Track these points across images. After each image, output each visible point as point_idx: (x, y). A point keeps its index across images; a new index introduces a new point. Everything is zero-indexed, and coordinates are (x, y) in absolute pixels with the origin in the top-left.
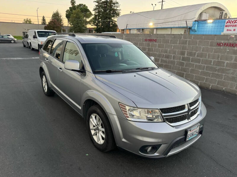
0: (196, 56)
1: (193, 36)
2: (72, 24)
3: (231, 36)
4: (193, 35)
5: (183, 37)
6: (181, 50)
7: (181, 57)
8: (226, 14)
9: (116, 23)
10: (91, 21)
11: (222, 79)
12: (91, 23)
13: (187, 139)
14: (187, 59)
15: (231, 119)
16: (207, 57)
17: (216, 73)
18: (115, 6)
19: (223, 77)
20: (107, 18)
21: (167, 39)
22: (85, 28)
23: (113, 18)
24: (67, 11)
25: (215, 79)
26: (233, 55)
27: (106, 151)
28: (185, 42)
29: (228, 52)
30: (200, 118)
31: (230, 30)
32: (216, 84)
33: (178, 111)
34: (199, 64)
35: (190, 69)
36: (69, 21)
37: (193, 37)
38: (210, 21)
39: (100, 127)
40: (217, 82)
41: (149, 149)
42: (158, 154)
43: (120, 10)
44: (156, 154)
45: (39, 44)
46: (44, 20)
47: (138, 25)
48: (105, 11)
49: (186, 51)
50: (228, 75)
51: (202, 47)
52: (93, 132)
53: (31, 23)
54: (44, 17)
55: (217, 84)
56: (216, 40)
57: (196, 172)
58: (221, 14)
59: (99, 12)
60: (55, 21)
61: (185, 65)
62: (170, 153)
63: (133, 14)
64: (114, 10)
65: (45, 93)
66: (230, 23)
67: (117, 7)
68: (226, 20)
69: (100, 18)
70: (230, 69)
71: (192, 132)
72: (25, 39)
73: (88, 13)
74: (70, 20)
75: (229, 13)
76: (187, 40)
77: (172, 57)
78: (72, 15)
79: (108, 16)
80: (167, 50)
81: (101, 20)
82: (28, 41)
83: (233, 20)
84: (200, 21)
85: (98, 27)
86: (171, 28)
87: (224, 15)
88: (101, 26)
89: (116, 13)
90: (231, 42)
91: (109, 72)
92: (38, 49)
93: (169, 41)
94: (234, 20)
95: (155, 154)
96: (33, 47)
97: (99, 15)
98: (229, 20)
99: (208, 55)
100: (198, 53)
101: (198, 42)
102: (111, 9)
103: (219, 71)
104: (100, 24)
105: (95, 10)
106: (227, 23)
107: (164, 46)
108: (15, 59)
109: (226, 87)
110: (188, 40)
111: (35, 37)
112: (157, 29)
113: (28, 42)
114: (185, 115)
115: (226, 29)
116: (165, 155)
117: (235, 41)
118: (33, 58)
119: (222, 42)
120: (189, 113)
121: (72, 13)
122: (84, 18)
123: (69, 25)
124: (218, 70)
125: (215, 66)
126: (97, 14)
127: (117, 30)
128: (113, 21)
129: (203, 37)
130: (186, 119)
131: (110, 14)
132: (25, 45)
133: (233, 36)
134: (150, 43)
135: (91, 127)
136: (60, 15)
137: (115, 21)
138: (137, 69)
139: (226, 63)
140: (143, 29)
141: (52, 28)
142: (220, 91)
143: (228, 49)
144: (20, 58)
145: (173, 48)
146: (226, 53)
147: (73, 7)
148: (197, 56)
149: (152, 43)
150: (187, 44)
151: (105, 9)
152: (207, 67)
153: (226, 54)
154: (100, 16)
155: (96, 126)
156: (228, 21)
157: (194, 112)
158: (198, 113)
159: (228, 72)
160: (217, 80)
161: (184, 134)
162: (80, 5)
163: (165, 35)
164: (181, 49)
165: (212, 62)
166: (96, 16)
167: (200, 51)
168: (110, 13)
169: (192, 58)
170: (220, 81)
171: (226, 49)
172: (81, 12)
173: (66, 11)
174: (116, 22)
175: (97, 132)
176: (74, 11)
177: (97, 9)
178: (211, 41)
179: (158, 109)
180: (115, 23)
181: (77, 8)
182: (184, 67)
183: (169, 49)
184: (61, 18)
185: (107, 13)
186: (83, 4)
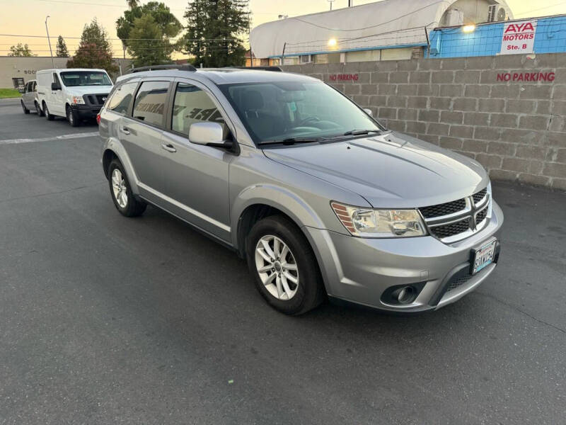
0: (451, 107)
1: (442, 62)
2: (133, 52)
3: (528, 56)
4: (441, 59)
5: (418, 65)
6: (415, 94)
7: (416, 112)
8: (502, 11)
9: (242, 44)
10: (180, 43)
11: (512, 155)
12: (181, 49)
13: (475, 271)
14: (432, 116)
15: (544, 234)
16: (477, 107)
17: (499, 141)
18: (236, 5)
19: (516, 150)
20: (219, 33)
21: (382, 72)
22: (167, 61)
23: (233, 34)
24: (119, 22)
25: (497, 155)
26: (533, 100)
27: (304, 311)
28: (424, 78)
29: (523, 94)
30: (493, 227)
31: (516, 47)
32: (501, 166)
33: (454, 212)
34: (460, 125)
35: (439, 138)
36: (125, 44)
37: (443, 65)
38: (469, 29)
39: (283, 263)
40: (502, 162)
41: (402, 294)
42: (419, 304)
43: (250, 13)
44: (416, 304)
45: (67, 104)
46: (62, 46)
47: (312, 44)
48: (214, 17)
49: (428, 97)
50: (524, 144)
51: (464, 86)
52: (264, 278)
53: (29, 56)
54: (60, 39)
55: (503, 166)
56: (496, 67)
57: (495, 338)
58: (491, 12)
59: (198, 20)
60: (93, 47)
61: (427, 129)
62: (443, 302)
63: (284, 21)
64: (236, 14)
65: (120, 212)
66: (514, 30)
67: (242, 6)
68: (505, 24)
69: (202, 35)
70: (529, 132)
71: (482, 255)
72: (27, 93)
73: (172, 23)
74: (128, 44)
75: (509, 9)
76: (429, 73)
77: (397, 113)
78: (133, 30)
79: (222, 29)
80: (385, 97)
81: (206, 38)
82: (36, 99)
83: (520, 24)
84: (446, 30)
85: (198, 56)
86: (381, 50)
87: (498, 14)
88: (207, 53)
89: (240, 22)
90: (528, 69)
91: (290, 143)
92: (65, 116)
93: (387, 76)
94: (524, 22)
95: (413, 303)
96: (51, 113)
97: (199, 28)
98: (511, 24)
99: (477, 103)
100: (455, 101)
101: (454, 75)
102: (228, 12)
103: (504, 136)
104: (203, 49)
105: (188, 15)
106: (508, 30)
107: (376, 88)
108: (16, 141)
109: (523, 171)
110: (431, 71)
111: (56, 87)
112: (346, 53)
113: (36, 102)
114: (467, 219)
115: (505, 44)
116: (433, 305)
117: (538, 67)
118: (60, 137)
119: (509, 72)
120: (473, 216)
121: (133, 26)
122: (164, 37)
123: (128, 56)
124: (504, 134)
125: (496, 128)
126: (194, 25)
127: (245, 62)
128: (235, 41)
129: (466, 62)
130: (467, 228)
131: (226, 25)
132: (28, 109)
133: (533, 57)
134: (344, 84)
135: (260, 266)
136: (102, 33)
137: (240, 41)
138: (345, 135)
139: (519, 119)
140: (313, 56)
141: (87, 65)
142: (510, 181)
143: (522, 86)
144: (27, 140)
145: (398, 93)
146: (519, 96)
147: (133, 10)
148: (455, 107)
149: (348, 84)
150: (430, 82)
151: (214, 12)
152: (477, 129)
153: (518, 98)
154: (201, 30)
155: (273, 261)
156: (527, 24)
157: (482, 215)
158: (489, 215)
159: (525, 137)
160: (502, 157)
161: (468, 259)
162: (151, 5)
163: (378, 64)
164: (417, 93)
165: (489, 118)
166: (192, 30)
167: (460, 96)
168: (227, 21)
169: (442, 112)
170: (508, 159)
171: (518, 86)
172: (155, 21)
173: (117, 22)
174: (243, 42)
175: (275, 275)
176: (137, 21)
177: (194, 12)
178: (483, 70)
179: (414, 209)
180: (239, 45)
181: (144, 11)
182: (426, 134)
183: (388, 96)
184: (106, 38)
185: (220, 22)
186: (157, 3)
